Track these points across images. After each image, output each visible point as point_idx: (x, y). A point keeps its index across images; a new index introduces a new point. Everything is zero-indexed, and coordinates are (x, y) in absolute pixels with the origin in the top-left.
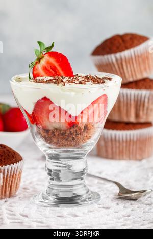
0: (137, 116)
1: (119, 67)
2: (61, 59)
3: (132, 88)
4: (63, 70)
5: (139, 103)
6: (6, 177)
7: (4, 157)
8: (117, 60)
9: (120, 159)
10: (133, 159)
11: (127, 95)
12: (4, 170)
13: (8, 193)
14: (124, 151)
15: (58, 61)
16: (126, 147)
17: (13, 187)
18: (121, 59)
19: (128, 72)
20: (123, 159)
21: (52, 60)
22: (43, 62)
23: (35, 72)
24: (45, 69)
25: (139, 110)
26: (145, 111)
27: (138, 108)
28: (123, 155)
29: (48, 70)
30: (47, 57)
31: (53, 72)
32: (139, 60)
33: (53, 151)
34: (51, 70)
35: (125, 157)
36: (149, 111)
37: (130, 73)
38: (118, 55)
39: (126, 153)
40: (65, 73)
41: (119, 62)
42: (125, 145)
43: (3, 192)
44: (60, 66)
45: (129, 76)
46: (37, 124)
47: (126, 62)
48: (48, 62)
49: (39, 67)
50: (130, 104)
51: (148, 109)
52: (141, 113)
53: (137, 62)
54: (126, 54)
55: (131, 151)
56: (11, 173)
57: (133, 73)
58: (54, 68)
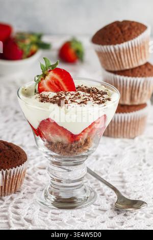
0: (132, 99)
1: (117, 56)
2: (64, 75)
3: (129, 76)
4: (66, 85)
5: (134, 88)
6: (12, 177)
7: (10, 159)
8: (115, 50)
9: (114, 137)
10: (126, 138)
11: (123, 81)
12: (10, 172)
13: (13, 190)
14: (119, 130)
15: (61, 77)
16: (121, 127)
17: (18, 184)
18: (119, 49)
19: (125, 61)
20: (118, 137)
21: (56, 76)
22: (48, 78)
23: (40, 88)
24: (50, 84)
25: (134, 95)
26: (139, 96)
27: (133, 92)
28: (117, 134)
29: (53, 85)
30: (51, 74)
31: (57, 87)
32: (135, 50)
33: (54, 159)
34: (55, 85)
35: (119, 136)
36: (143, 96)
37: (127, 62)
38: (117, 46)
39: (120, 133)
40: (68, 88)
41: (117, 52)
42: (119, 125)
43: (10, 189)
44: (64, 81)
45: (126, 64)
46: (41, 137)
47: (123, 52)
48: (53, 78)
49: (45, 83)
50: (126, 89)
51: (142, 94)
52: (136, 97)
53: (134, 52)
54: (124, 45)
55: (125, 130)
56: (17, 173)
57: (130, 62)
58: (58, 83)
